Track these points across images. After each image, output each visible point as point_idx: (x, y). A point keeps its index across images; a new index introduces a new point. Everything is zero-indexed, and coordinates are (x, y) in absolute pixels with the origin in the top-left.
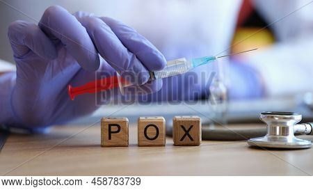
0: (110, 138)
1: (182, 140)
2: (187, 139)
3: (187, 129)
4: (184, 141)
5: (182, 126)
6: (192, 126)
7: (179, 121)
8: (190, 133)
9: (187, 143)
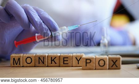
0: (86, 65)
1: (112, 66)
2: (114, 66)
3: (114, 61)
4: (113, 67)
5: (112, 60)
6: (117, 60)
7: (111, 58)
8: (116, 63)
9: (114, 68)
